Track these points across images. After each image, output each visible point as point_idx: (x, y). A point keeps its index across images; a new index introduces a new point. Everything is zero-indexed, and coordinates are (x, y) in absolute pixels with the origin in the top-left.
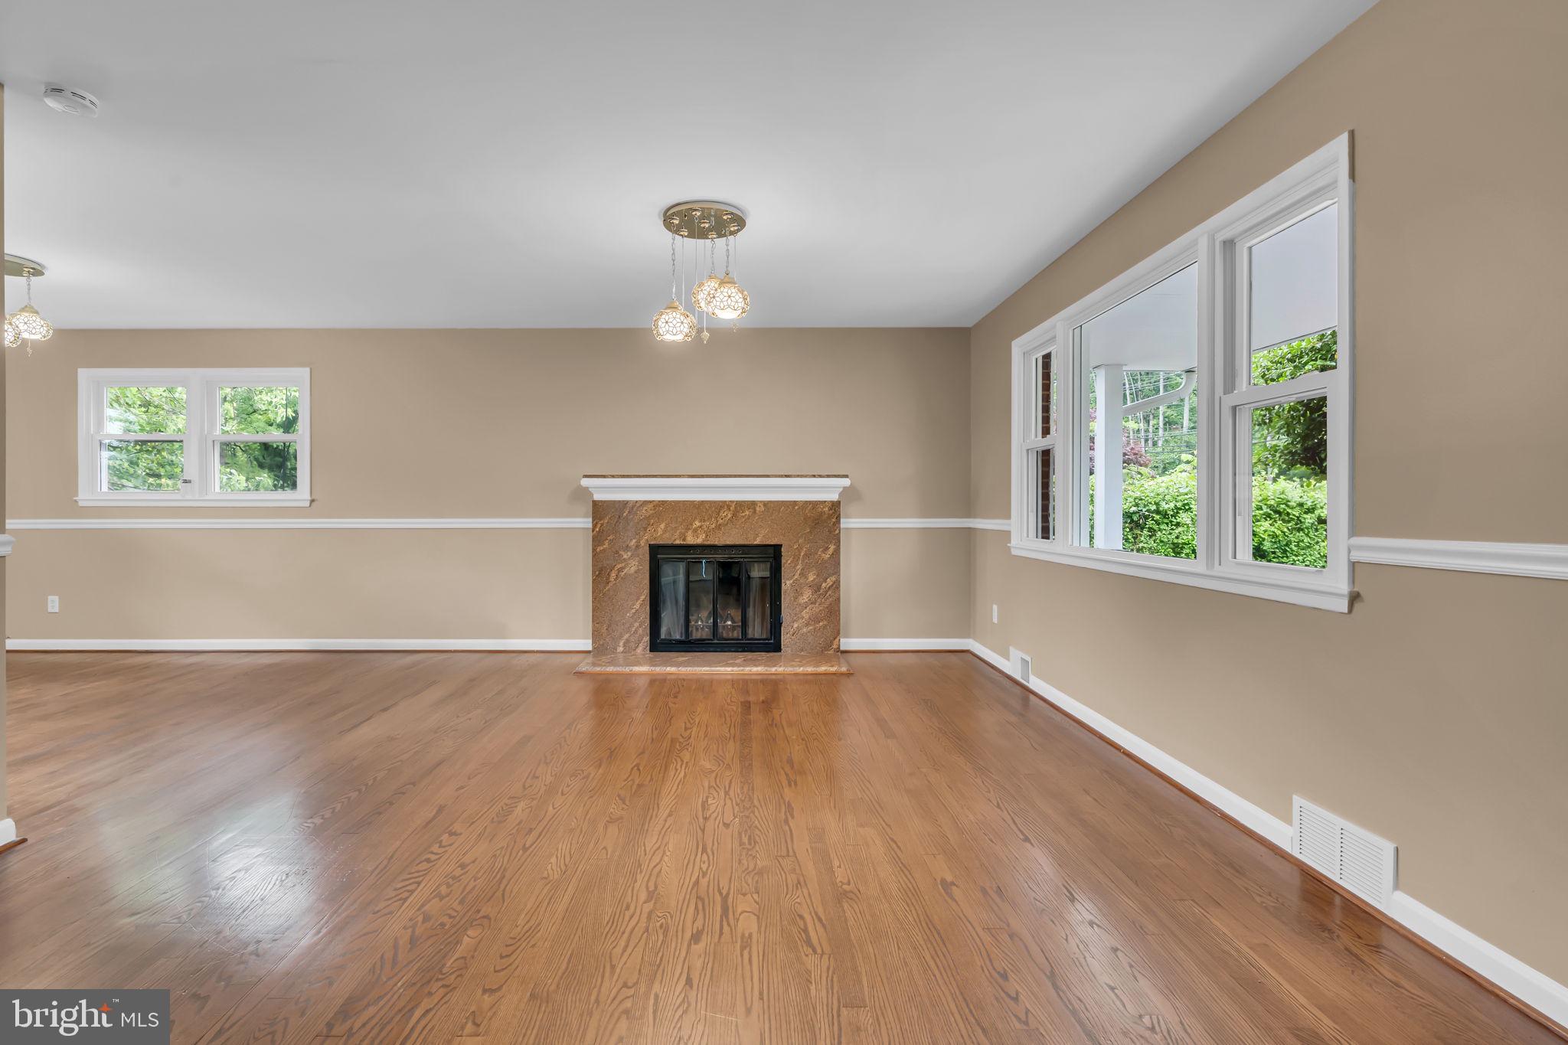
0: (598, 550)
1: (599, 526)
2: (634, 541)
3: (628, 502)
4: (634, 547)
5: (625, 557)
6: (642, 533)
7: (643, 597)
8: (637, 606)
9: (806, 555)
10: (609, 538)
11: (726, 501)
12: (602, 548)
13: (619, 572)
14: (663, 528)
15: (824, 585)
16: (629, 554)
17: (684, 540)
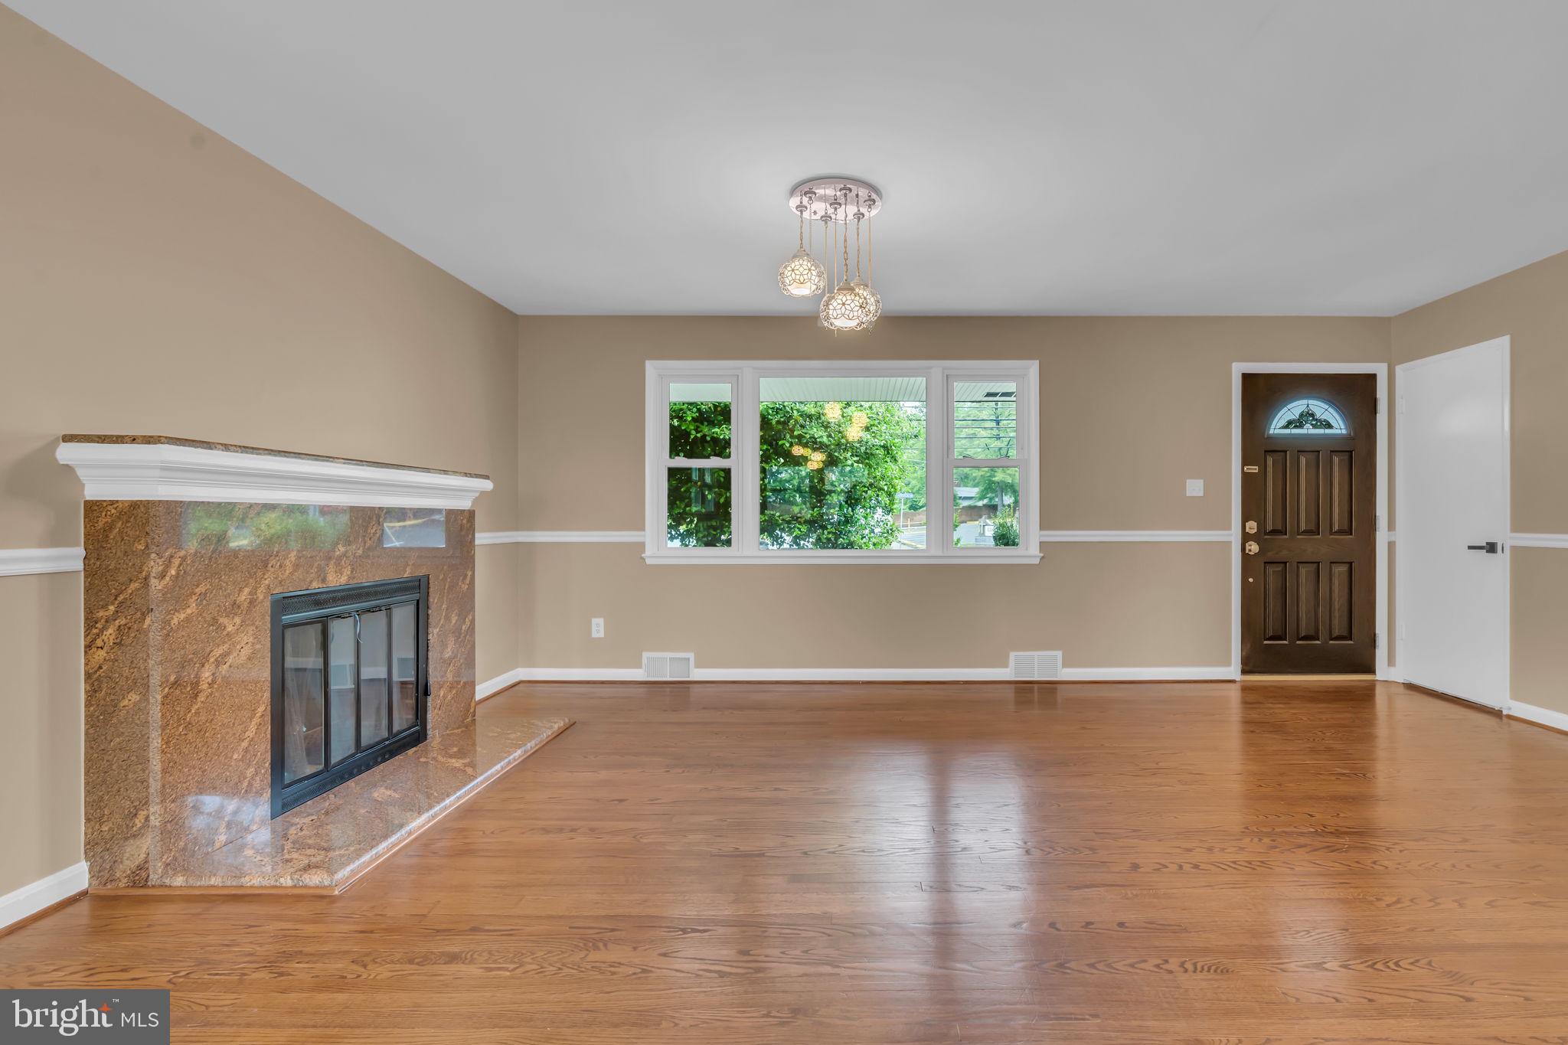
0: (175, 621)
1: (176, 562)
2: (246, 591)
3: (235, 504)
4: (246, 604)
5: (230, 628)
6: (260, 574)
7: (261, 709)
8: (253, 727)
9: (449, 587)
10: (198, 590)
11: (374, 508)
12: (182, 616)
13: (217, 666)
14: (293, 559)
15: (463, 628)
16: (237, 620)
17: (324, 580)
